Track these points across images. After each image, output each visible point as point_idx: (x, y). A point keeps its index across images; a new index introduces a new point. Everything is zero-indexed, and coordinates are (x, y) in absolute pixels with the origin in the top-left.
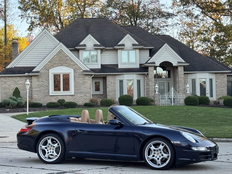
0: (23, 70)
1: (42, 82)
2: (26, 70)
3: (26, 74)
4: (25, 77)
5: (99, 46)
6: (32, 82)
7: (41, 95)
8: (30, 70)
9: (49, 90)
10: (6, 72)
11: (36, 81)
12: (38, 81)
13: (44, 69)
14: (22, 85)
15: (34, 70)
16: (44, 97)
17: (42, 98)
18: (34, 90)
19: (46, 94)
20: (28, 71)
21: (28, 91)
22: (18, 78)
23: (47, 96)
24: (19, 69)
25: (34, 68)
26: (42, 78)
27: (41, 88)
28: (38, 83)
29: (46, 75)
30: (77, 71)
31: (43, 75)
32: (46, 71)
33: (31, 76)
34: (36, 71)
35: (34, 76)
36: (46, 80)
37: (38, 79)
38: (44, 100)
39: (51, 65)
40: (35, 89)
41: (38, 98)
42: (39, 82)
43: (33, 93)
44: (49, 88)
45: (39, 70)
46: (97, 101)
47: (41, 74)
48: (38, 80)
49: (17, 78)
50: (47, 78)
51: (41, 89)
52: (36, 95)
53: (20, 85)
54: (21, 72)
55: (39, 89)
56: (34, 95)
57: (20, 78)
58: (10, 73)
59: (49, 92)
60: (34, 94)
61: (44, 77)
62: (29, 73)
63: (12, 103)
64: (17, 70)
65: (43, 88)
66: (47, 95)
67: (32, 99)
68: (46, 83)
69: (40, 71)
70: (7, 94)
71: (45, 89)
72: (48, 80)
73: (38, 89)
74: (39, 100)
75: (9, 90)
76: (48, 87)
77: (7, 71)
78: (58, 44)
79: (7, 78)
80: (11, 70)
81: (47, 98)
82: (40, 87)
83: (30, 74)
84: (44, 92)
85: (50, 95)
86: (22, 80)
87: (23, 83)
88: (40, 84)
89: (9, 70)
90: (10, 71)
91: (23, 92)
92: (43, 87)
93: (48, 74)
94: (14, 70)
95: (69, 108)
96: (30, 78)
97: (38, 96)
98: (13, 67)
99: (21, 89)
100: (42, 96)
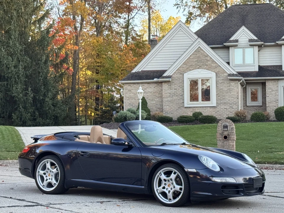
0: (152, 74)
1: (175, 89)
2: (156, 74)
3: (155, 80)
4: (154, 84)
5: (256, 41)
6: (162, 90)
7: (174, 106)
8: (159, 74)
9: (184, 100)
10: (130, 77)
11: (168, 89)
12: (169, 89)
13: (178, 73)
14: (150, 94)
15: (165, 75)
16: (178, 109)
17: (175, 111)
18: (165, 100)
19: (180, 105)
20: (158, 76)
21: (141, 101)
22: (146, 85)
23: (182, 108)
24: (147, 73)
25: (164, 71)
26: (175, 84)
27: (174, 97)
28: (169, 91)
29: (181, 80)
30: (220, 76)
31: (177, 81)
32: (180, 75)
33: (162, 82)
34: (168, 75)
35: (165, 82)
36: (180, 86)
37: (171, 85)
38: (178, 113)
39: (187, 67)
40: (166, 99)
41: (170, 110)
42: (171, 89)
43: (164, 104)
44: (184, 97)
45: (171, 75)
46: (244, 114)
47: (174, 80)
48: (170, 87)
49: (144, 84)
50: (181, 84)
51: (173, 99)
52: (168, 107)
53: (148, 94)
54: (149, 77)
55: (171, 99)
56: (165, 107)
57: (148, 85)
58: (136, 78)
59: (184, 102)
60: (165, 106)
61: (178, 84)
62: (158, 78)
63: (129, 117)
64: (145, 75)
65: (177, 97)
66: (182, 107)
67: (162, 111)
68: (180, 90)
69: (173, 76)
70: (132, 105)
71: (179, 99)
72: (183, 88)
73: (169, 99)
74: (172, 113)
75: (135, 99)
76: (182, 96)
77: (132, 77)
78: (195, 40)
80: (137, 75)
81: (181, 110)
82: (172, 96)
83: (160, 80)
84: (177, 103)
85: (185, 106)
86: (150, 88)
87: (152, 91)
88: (172, 92)
89: (135, 75)
90: (136, 76)
91: (152, 102)
92: (177, 96)
93: (183, 79)
94: (140, 75)
95: (205, 123)
96: (160, 84)
97: (170, 108)
98: (140, 71)
99: (149, 98)
100: (175, 108)
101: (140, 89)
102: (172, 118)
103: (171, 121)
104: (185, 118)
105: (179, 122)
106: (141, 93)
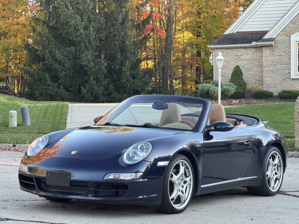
0: (250, 36)
1: (278, 56)
2: (255, 36)
3: (254, 43)
4: (252, 49)
6: (262, 57)
7: (277, 77)
8: (259, 36)
9: (290, 69)
10: (222, 40)
11: (269, 55)
12: (272, 55)
13: (282, 34)
14: (247, 62)
15: (266, 37)
16: (282, 81)
17: (279, 84)
18: (265, 69)
19: (285, 76)
20: (257, 38)
21: (221, 70)
22: (242, 51)
23: (288, 80)
24: (244, 35)
25: (265, 33)
26: (279, 49)
27: (278, 66)
28: (271, 58)
29: (286, 44)
31: (281, 45)
32: (286, 37)
33: (261, 47)
34: (270, 38)
35: (266, 46)
36: (285, 52)
37: (273, 51)
38: (282, 87)
39: (295, 27)
40: (267, 68)
41: (272, 83)
42: (273, 56)
43: (264, 75)
44: (290, 66)
45: (274, 37)
47: (277, 44)
48: (272, 53)
49: (240, 49)
50: (287, 49)
51: (276, 68)
52: (269, 78)
53: (244, 62)
54: (246, 41)
55: (274, 68)
56: (266, 79)
57: (245, 50)
58: (229, 41)
59: (290, 73)
60: (266, 77)
61: (283, 49)
62: (257, 41)
63: (212, 91)
64: (241, 37)
65: (281, 66)
66: (287, 78)
67: (262, 84)
68: (286, 57)
69: (277, 38)
70: (224, 76)
71: (283, 68)
72: (289, 54)
73: (272, 68)
74: (274, 87)
75: (228, 69)
76: (288, 64)
77: (224, 40)
79: (225, 50)
80: (231, 37)
81: (287, 83)
82: (276, 64)
83: (260, 43)
84: (282, 73)
85: (291, 78)
86: (247, 54)
87: (250, 58)
88: (275, 59)
89: (228, 37)
90: (229, 39)
91: (249, 72)
92: (281, 64)
93: (289, 43)
94: (235, 37)
96: (260, 50)
97: (272, 80)
98: (235, 32)
99: (245, 68)
100: (279, 80)
101: (219, 55)
102: (272, 93)
103: (270, 97)
104: (289, 92)
105: (281, 98)
106: (221, 60)
